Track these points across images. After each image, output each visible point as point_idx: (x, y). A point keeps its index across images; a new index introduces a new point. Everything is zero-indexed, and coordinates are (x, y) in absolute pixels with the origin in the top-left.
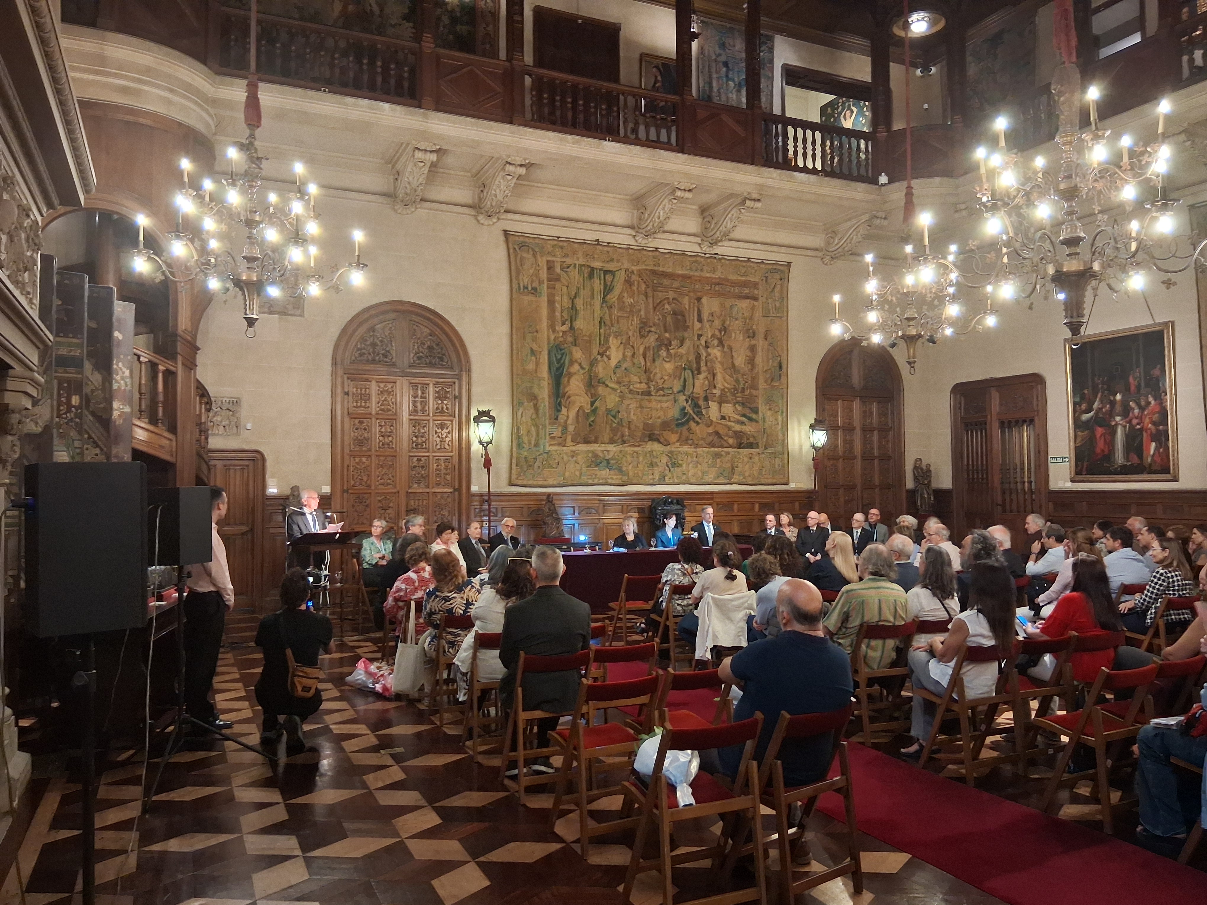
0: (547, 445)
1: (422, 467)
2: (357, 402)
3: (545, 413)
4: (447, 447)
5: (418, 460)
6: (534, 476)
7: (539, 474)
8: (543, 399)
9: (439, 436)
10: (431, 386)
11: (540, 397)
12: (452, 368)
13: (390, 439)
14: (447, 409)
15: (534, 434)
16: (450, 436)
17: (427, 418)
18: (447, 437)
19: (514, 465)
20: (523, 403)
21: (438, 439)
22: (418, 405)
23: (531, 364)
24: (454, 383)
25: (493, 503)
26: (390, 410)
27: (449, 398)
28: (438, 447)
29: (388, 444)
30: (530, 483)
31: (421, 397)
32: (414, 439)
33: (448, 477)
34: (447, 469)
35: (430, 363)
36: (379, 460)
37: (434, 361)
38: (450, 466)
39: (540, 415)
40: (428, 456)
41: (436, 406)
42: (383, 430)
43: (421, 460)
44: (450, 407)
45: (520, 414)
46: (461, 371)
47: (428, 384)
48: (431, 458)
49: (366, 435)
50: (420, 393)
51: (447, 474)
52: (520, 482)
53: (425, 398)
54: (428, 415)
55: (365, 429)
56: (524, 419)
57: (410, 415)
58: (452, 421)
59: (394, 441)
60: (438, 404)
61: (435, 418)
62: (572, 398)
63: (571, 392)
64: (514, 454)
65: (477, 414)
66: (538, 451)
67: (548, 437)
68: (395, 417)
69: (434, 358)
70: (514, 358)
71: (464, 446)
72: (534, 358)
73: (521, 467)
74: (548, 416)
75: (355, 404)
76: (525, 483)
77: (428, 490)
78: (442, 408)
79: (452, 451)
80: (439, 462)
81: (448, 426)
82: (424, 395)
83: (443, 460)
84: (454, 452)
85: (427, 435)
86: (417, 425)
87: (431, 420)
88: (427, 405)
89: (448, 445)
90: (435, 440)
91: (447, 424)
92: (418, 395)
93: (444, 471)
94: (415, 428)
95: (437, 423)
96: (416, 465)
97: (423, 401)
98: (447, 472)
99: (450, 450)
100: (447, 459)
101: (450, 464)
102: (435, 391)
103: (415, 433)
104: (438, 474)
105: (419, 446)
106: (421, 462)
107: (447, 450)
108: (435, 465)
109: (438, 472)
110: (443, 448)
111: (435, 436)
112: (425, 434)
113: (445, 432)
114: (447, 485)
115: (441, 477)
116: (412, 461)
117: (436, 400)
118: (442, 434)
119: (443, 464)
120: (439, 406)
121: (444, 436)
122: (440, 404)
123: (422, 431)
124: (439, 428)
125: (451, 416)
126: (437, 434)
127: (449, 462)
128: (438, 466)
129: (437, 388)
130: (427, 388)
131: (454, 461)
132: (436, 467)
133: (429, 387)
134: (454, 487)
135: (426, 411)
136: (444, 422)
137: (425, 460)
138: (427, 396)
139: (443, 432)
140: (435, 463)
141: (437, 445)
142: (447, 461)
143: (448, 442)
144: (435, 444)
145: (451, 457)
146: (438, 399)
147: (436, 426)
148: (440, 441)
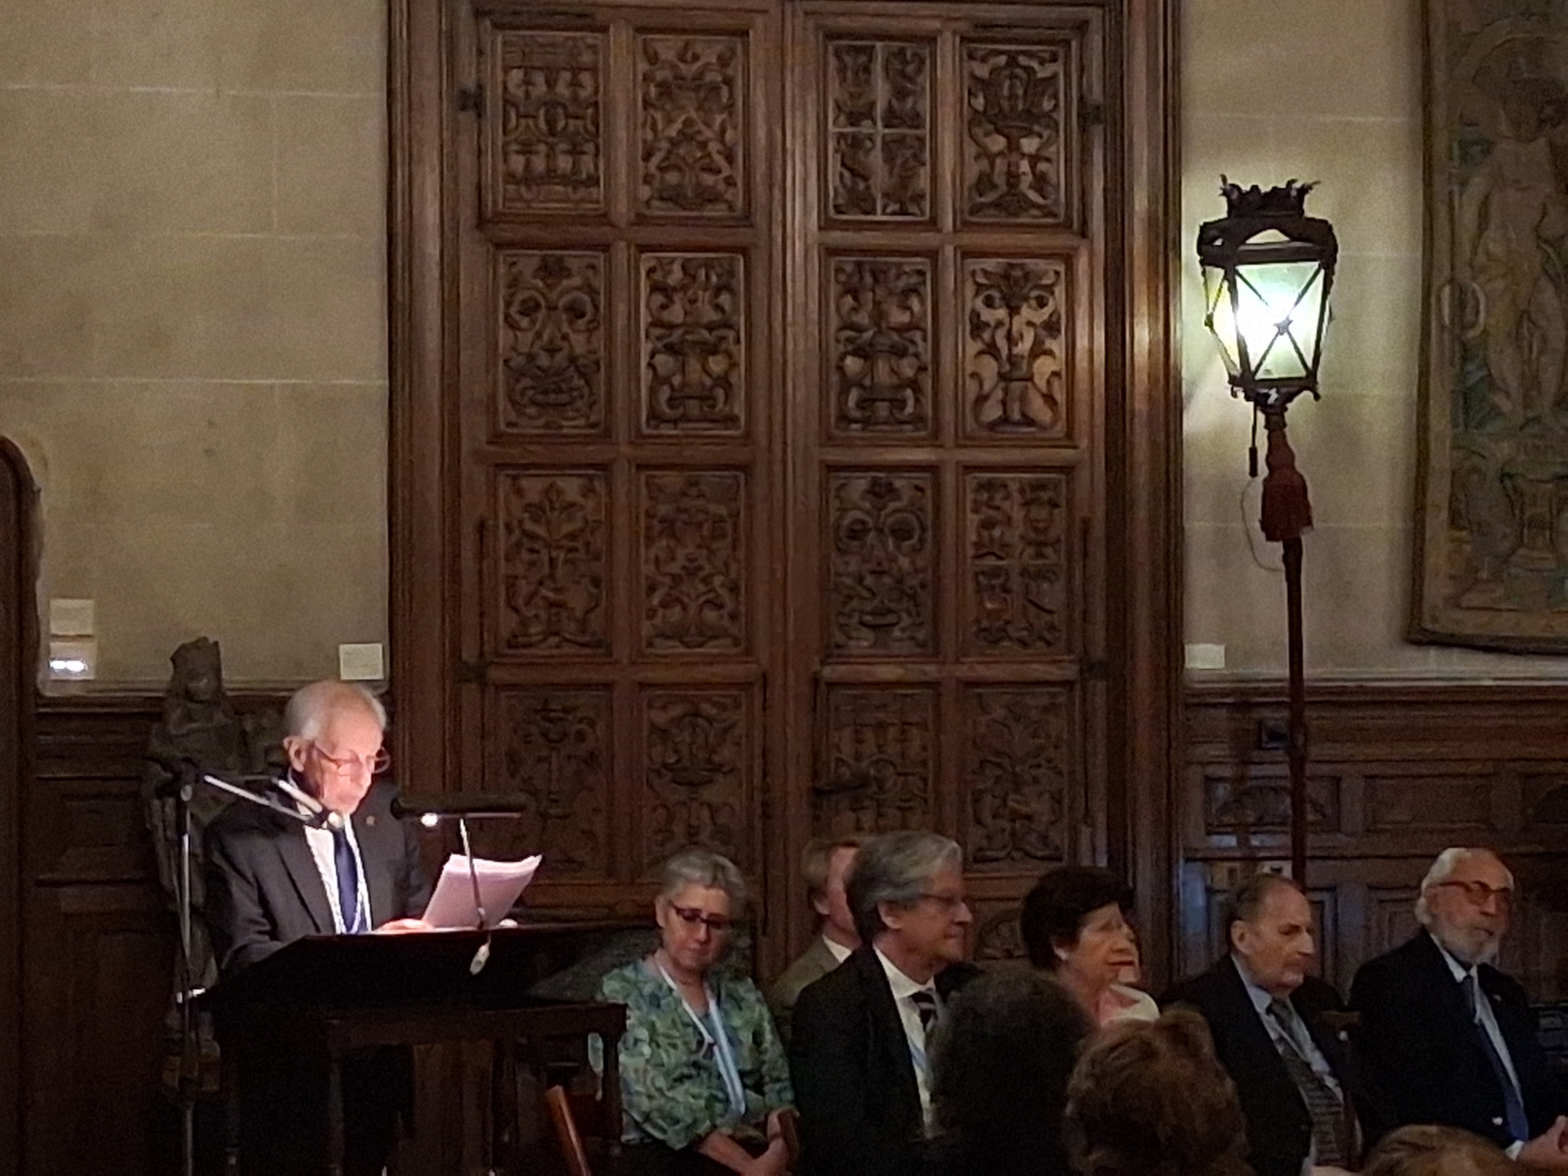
1: (901, 533)
2: (526, 150)
4: (1039, 409)
5: (875, 489)
9: (991, 350)
10: (947, 48)
13: (717, 365)
14: (1041, 183)
16: (1057, 346)
17: (926, 239)
18: (1038, 351)
19: (1437, 521)
21: (989, 368)
22: (876, 162)
24: (1082, 28)
25: (1314, 752)
26: (715, 198)
27: (1049, 119)
28: (992, 412)
29: (707, 398)
31: (891, 118)
32: (852, 364)
33: (1052, 593)
34: (1040, 547)
36: (655, 492)
38: (1058, 529)
40: (933, 469)
41: (973, 171)
42: (676, 313)
43: (891, 491)
44: (1057, 172)
47: (931, 39)
48: (949, 478)
49: (579, 344)
50: (881, 90)
51: (1040, 575)
52: (1471, 625)
53: (915, 121)
54: (933, 223)
55: (575, 312)
57: (826, 225)
58: (1068, 259)
59: (738, 378)
60: (984, 153)
61: (973, 239)
64: (1440, 455)
65: (1220, 210)
68: (743, 236)
71: (1140, 405)
75: (518, 163)
76: (1501, 627)
77: (931, 671)
78: (1013, 179)
79: (1069, 439)
80: (998, 501)
81: (1050, 289)
82: (910, 102)
83: (1022, 491)
84: (1084, 443)
85: (925, 339)
86: (868, 279)
87: (949, 250)
88: (923, 164)
89: (1049, 399)
90: (969, 371)
91: (1044, 274)
92: (872, 104)
93: (1025, 556)
94: (856, 298)
95: (985, 273)
96: (863, 523)
97: (901, 141)
98: (1040, 562)
99: (1060, 429)
100: (1040, 486)
101: (1060, 514)
102: (973, 76)
103: (859, 329)
104: (995, 573)
105: (883, 409)
106: (892, 506)
107: (1043, 428)
108: (972, 519)
109: (991, 561)
110: (1016, 416)
111: (973, 347)
112: (917, 336)
113: (1030, 324)
114: (1041, 638)
115: (1006, 590)
116: (842, 494)
117: (978, 131)
118: (1009, 336)
119: (1018, 514)
120: (992, 164)
121: (1024, 347)
122: (1001, 153)
123: (899, 317)
124: (997, 302)
125: (1067, 225)
126: (986, 336)
127: (1054, 505)
128: (987, 525)
129: (984, 60)
130: (922, 62)
131: (1082, 493)
132: (979, 535)
133: (933, 55)
134: (1086, 652)
135: (918, 198)
136: (1022, 266)
137: (918, 488)
138: (925, 107)
139: (1017, 320)
140: (976, 511)
141: (982, 399)
142: (1045, 496)
143: (1049, 382)
144: (971, 396)
145: (1067, 469)
146: (991, 127)
147: (979, 286)
148: (1002, 377)
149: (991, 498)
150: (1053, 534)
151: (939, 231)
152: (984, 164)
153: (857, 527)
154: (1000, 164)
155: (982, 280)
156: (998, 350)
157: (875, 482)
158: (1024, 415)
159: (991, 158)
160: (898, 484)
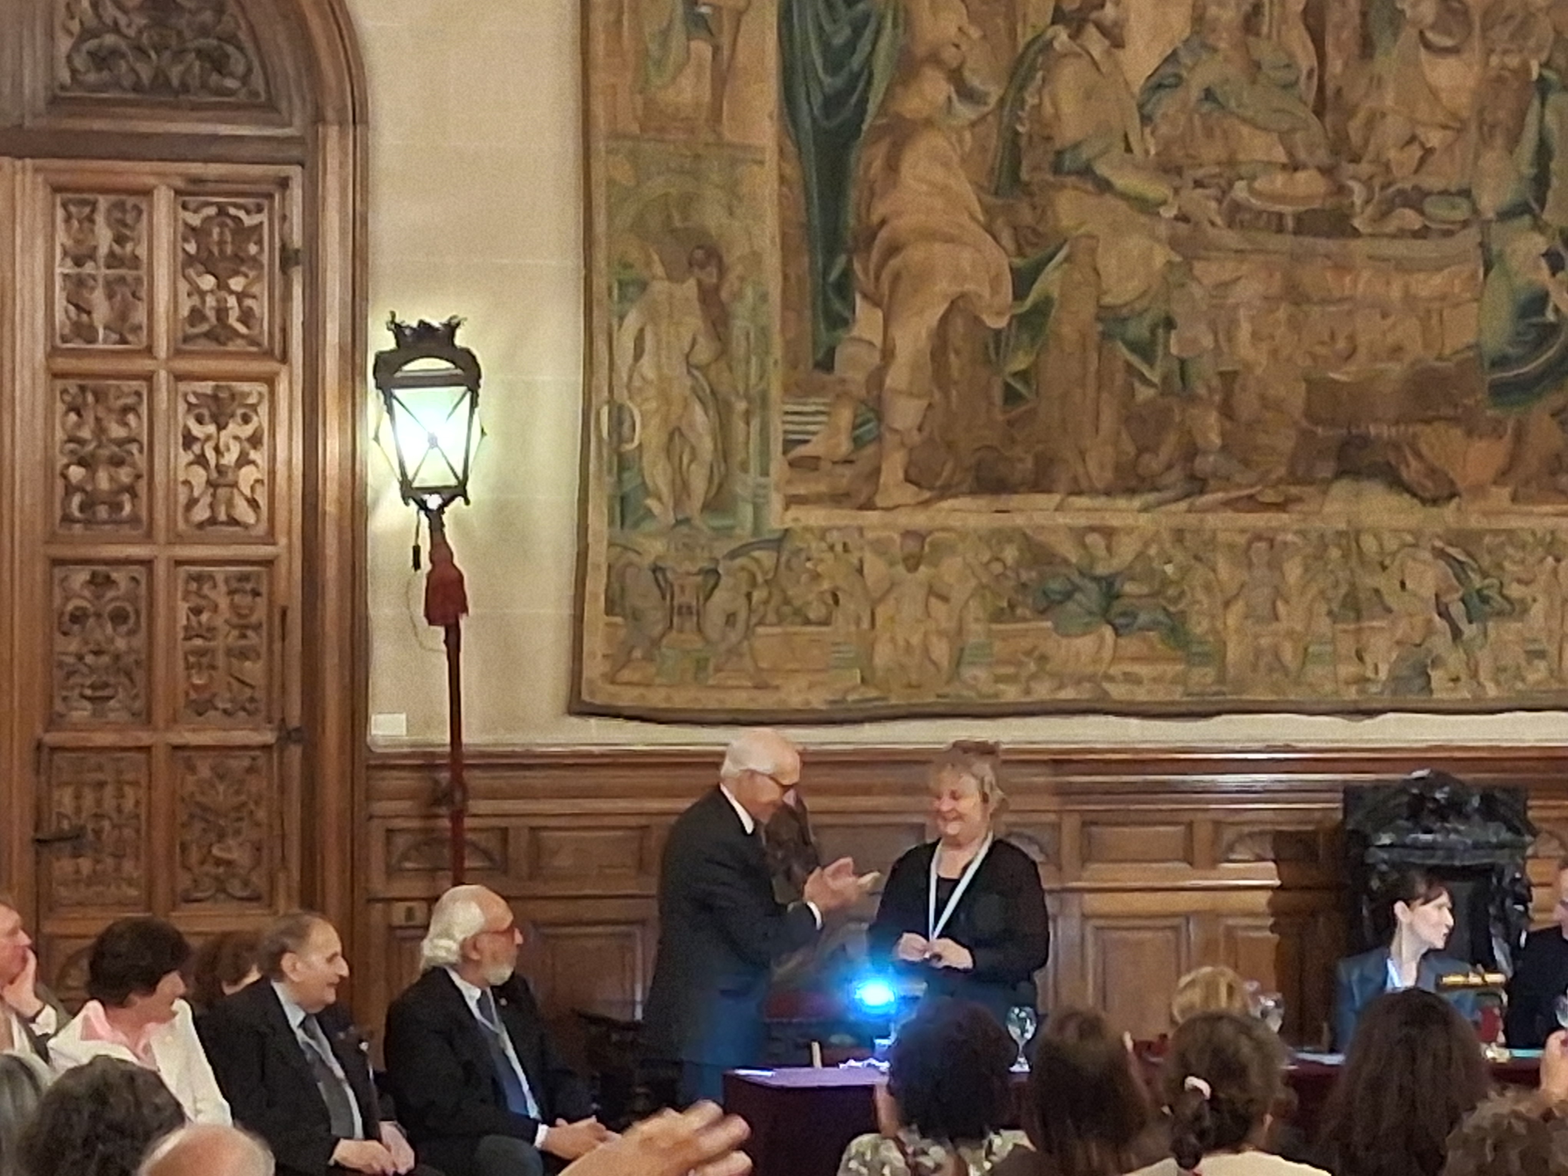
0: (776, 501)
1: (118, 617)
3: (764, 332)
4: (244, 512)
5: (93, 580)
6: (701, 665)
7: (733, 652)
8: (756, 257)
9: (201, 460)
10: (163, 199)
11: (735, 254)
12: (271, 106)
14: (246, 317)
15: (707, 446)
16: (260, 457)
17: (143, 364)
18: (243, 460)
19: (595, 608)
20: (643, 286)
21: (199, 476)
22: (98, 299)
23: (686, 82)
24: (284, 183)
27: (255, 262)
28: (201, 513)
30: (681, 699)
31: (113, 261)
32: (75, 472)
33: (254, 670)
34: (243, 630)
35: (161, 82)
37: (175, 73)
38: (260, 614)
39: (739, 347)
40: (148, 563)
41: (186, 305)
43: (109, 581)
44: (261, 307)
45: (626, 341)
46: (318, 118)
47: (147, 193)
48: (161, 569)
50: (104, 237)
51: (243, 654)
52: (627, 698)
53: (133, 262)
54: (149, 351)
56: (647, 367)
57: (52, 352)
58: (270, 381)
60: (196, 292)
61: (183, 365)
62: (915, 254)
63: (903, 224)
64: (599, 554)
65: (389, 342)
66: (726, 532)
67: (778, 464)
69: (179, 55)
70: (599, 46)
71: (330, 508)
72: (702, 48)
73: (636, 616)
74: (777, 351)
76: (657, 699)
77: (144, 736)
78: (222, 312)
79: (270, 538)
80: (206, 589)
81: (254, 407)
82: (129, 247)
83: (227, 581)
84: (283, 541)
85: (141, 451)
86: (90, 398)
87: (163, 374)
88: (139, 299)
89: (253, 503)
90: (181, 479)
91: (249, 394)
92: (95, 248)
93: (230, 639)
94: (79, 414)
95: (196, 394)
96: (83, 609)
97: (122, 280)
98: (243, 642)
99: (262, 529)
100: (244, 578)
101: (262, 602)
102: (186, 224)
103: (81, 442)
104: (201, 653)
105: (103, 512)
106: (110, 594)
107: (246, 526)
108: (183, 608)
109: (199, 642)
110: (222, 517)
111: (186, 457)
112: (134, 448)
113: (236, 438)
114: (244, 709)
115: (213, 667)
116: (65, 584)
117: (191, 272)
118: (217, 449)
119: (223, 603)
120: (203, 302)
121: (230, 458)
122: (212, 291)
123: (117, 431)
124: (207, 418)
125: (268, 354)
126: (196, 448)
127: (256, 593)
128: (197, 611)
129: (196, 211)
130: (140, 212)
131: (282, 585)
132: (188, 619)
133: (151, 206)
134: (283, 720)
135: (137, 329)
136: (229, 388)
137: (134, 579)
138: (142, 251)
139: (223, 433)
140: (185, 599)
141: (192, 502)
142: (249, 586)
143: (252, 489)
144: (183, 499)
145: (269, 563)
146: (201, 268)
147: (189, 404)
148: (209, 483)
149: (200, 588)
150: (254, 619)
151: (155, 358)
152: (196, 300)
153: (78, 613)
154: (210, 301)
155: (192, 399)
156: (207, 461)
157: (94, 575)
158: (228, 515)
159: (202, 294)
160: (114, 575)
